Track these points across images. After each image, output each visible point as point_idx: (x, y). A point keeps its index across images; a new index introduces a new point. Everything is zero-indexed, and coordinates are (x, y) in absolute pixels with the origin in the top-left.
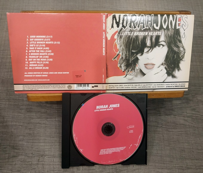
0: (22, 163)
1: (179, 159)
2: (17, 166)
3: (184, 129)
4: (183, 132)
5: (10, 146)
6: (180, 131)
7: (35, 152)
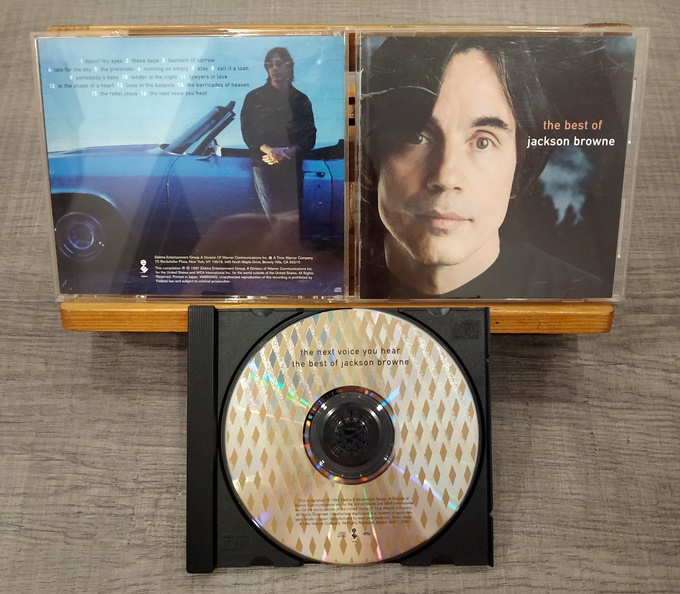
0: (101, 510)
1: (653, 517)
2: (83, 519)
3: (666, 412)
4: (662, 424)
5: (63, 454)
6: (651, 420)
7: (144, 476)
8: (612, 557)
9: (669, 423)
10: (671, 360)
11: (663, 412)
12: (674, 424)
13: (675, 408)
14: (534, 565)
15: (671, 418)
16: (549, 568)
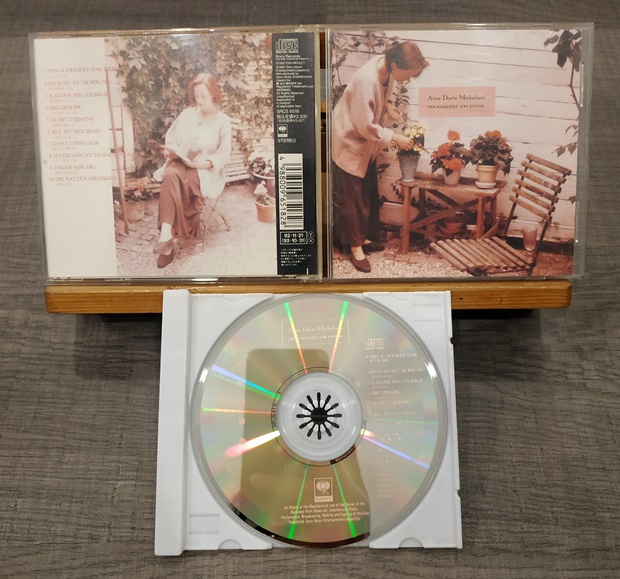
8: (418, 559)
9: (485, 424)
10: (490, 363)
11: (479, 414)
12: (490, 425)
13: (491, 410)
14: (337, 566)
15: (487, 419)
16: (353, 569)
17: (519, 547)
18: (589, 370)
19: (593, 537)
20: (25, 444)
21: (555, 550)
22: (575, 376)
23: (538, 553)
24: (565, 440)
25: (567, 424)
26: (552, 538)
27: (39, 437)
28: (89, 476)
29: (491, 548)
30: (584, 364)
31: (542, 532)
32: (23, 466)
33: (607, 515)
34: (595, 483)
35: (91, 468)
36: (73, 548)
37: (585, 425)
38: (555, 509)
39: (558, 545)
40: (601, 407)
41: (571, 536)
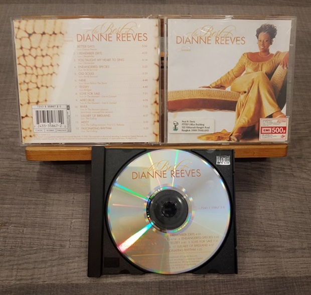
17: (263, 248)
18: (295, 168)
19: (297, 243)
20: (26, 202)
21: (280, 249)
22: (288, 170)
23: (272, 250)
24: (284, 200)
25: (285, 192)
26: (279, 244)
27: (33, 199)
28: (58, 217)
29: (251, 249)
30: (293, 165)
31: (274, 241)
32: (26, 213)
33: (304, 233)
34: (298, 219)
35: (60, 213)
36: (52, 251)
37: (293, 193)
38: (280, 231)
39: (282, 247)
40: (300, 184)
41: (287, 243)
